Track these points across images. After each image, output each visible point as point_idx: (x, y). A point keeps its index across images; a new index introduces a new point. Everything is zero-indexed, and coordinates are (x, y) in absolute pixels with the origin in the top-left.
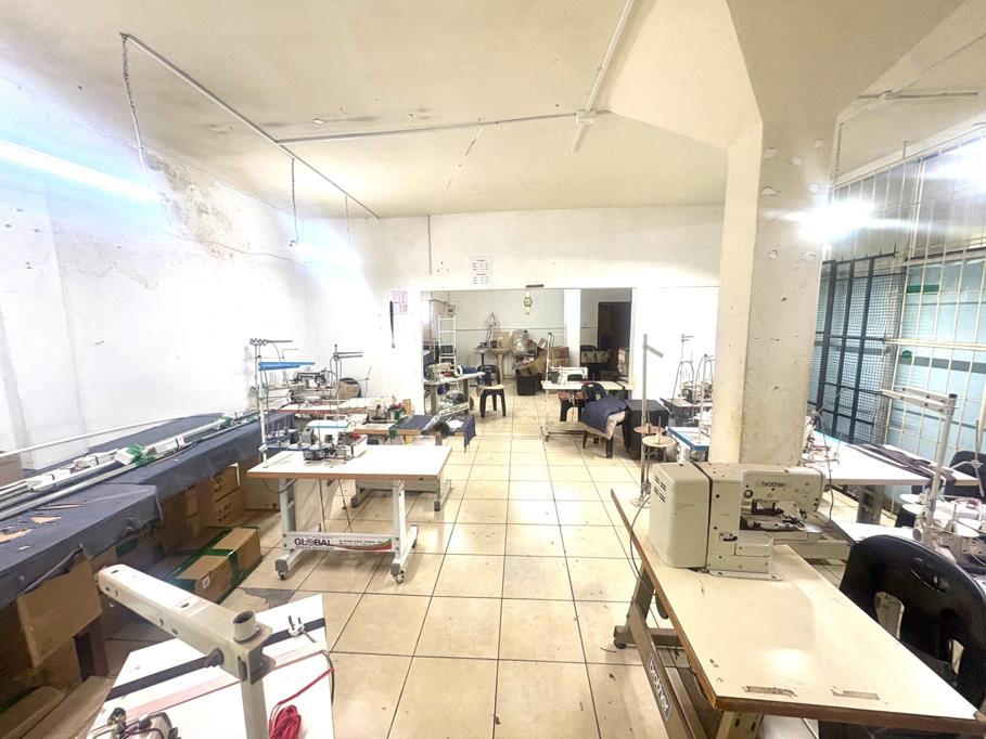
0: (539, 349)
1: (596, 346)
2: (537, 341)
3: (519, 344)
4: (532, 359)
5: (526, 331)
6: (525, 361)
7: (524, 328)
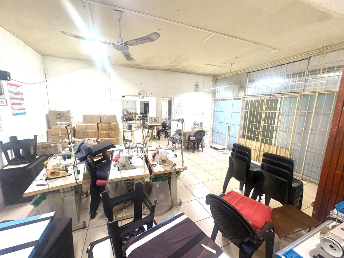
0: (130, 113)
1: (143, 113)
2: (130, 112)
3: (125, 112)
4: (128, 116)
5: (127, 109)
6: (127, 116)
7: (126, 108)
